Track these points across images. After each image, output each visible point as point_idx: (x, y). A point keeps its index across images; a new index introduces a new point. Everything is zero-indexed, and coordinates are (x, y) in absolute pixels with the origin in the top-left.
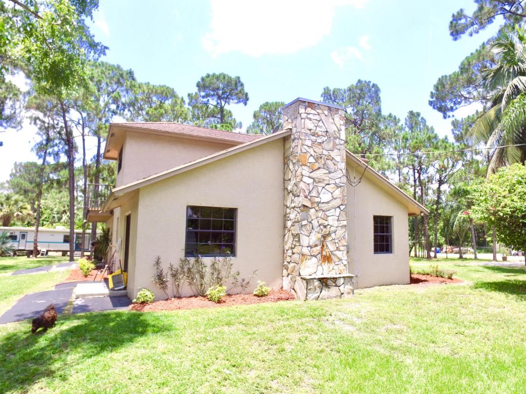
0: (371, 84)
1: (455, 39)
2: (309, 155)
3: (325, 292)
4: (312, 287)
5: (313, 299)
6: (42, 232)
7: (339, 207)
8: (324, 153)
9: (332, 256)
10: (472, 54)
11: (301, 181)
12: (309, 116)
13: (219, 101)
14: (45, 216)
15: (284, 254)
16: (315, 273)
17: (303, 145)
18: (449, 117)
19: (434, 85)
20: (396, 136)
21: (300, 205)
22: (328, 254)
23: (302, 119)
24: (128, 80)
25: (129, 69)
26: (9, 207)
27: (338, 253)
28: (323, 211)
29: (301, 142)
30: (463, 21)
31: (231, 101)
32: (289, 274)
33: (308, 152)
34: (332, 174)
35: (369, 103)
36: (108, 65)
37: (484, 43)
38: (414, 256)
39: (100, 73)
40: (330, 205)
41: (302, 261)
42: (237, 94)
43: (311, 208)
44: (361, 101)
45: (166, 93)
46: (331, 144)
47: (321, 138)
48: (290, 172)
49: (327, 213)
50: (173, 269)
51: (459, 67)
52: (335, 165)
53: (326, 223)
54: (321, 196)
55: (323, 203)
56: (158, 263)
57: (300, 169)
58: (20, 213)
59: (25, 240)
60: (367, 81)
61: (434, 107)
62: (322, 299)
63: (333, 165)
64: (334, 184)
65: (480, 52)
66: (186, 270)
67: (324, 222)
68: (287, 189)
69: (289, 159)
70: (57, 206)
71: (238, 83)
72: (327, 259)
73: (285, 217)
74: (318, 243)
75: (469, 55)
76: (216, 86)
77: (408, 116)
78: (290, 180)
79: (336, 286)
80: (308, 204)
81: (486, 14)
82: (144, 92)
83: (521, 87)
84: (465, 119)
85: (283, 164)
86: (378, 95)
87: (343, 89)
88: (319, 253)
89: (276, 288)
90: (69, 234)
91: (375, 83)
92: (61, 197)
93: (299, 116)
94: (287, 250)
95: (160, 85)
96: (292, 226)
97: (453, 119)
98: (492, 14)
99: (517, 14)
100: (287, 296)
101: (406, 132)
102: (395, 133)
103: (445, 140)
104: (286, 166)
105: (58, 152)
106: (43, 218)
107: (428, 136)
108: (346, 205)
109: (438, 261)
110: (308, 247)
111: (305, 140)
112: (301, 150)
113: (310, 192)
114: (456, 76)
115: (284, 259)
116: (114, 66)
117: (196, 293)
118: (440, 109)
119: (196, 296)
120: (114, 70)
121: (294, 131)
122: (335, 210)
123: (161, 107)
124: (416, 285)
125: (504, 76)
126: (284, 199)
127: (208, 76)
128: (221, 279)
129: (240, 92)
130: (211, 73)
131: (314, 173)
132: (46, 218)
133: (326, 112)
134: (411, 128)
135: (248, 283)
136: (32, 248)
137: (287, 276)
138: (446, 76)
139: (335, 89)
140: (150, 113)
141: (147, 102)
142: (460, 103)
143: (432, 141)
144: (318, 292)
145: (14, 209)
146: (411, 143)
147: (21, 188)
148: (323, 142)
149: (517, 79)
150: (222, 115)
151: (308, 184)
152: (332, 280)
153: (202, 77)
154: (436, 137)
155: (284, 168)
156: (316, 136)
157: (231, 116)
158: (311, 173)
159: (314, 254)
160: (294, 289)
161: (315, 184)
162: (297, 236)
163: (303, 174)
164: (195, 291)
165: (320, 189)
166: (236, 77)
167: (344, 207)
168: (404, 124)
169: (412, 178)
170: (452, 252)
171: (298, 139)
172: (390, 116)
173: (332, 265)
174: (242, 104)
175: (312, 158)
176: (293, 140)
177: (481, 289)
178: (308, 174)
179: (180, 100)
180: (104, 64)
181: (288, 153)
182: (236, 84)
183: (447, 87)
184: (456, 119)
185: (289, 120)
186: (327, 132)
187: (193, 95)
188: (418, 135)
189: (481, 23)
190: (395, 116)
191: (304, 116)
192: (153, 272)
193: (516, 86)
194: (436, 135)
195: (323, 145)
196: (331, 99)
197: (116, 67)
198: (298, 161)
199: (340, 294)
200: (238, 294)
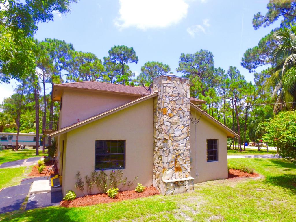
0: (208, 52)
1: (256, 29)
2: (168, 108)
3: (177, 190)
4: (169, 187)
5: (170, 194)
6: (21, 135)
7: (186, 138)
8: (177, 107)
9: (182, 168)
10: (265, 36)
11: (163, 124)
12: (168, 85)
13: (121, 61)
14: (24, 124)
15: (153, 165)
16: (171, 178)
17: (164, 102)
18: (253, 71)
19: (244, 54)
20: (222, 81)
21: (162, 139)
22: (179, 166)
23: (164, 87)
24: (70, 50)
25: (70, 43)
26: (2, 121)
27: (185, 166)
28: (176, 141)
29: (163, 101)
30: (260, 19)
31: (128, 61)
32: (156, 178)
33: (167, 107)
34: (182, 119)
35: (207, 63)
36: (58, 41)
37: (272, 30)
38: (232, 148)
39: (53, 46)
40: (180, 137)
41: (164, 172)
42: (132, 57)
43: (169, 140)
44: (202, 62)
45: (91, 58)
46: (181, 101)
47: (175, 98)
48: (157, 118)
49: (178, 142)
50: (88, 178)
51: (258, 44)
52: (183, 113)
53: (178, 148)
54: (175, 132)
55: (176, 136)
56: (78, 175)
57: (163, 117)
58: (8, 124)
59: (11, 140)
60: (206, 50)
61: (244, 67)
62: (175, 194)
63: (182, 113)
64: (183, 125)
65: (270, 35)
66: (95, 178)
67: (177, 148)
68: (155, 128)
69: (157, 110)
70: (31, 119)
71: (132, 51)
72: (178, 169)
73: (154, 144)
74: (173, 160)
75: (264, 37)
76: (119, 53)
77: (229, 69)
78: (157, 122)
79: (184, 185)
80: (167, 138)
81: (273, 15)
82: (78, 57)
83: (293, 61)
84: (262, 72)
85: (153, 112)
86: (212, 58)
87: (192, 54)
88: (174, 166)
89: (149, 186)
90: (35, 136)
91: (210, 51)
92: (33, 113)
93: (162, 85)
94: (155, 164)
95: (87, 53)
96: (158, 150)
97: (255, 73)
98: (277, 15)
99: (291, 15)
100: (155, 192)
101: (228, 79)
102: (222, 80)
103: (250, 84)
104: (155, 114)
105: (29, 91)
106: (23, 125)
107: (240, 81)
108: (190, 137)
109: (246, 153)
110: (167, 163)
111: (166, 99)
112: (163, 106)
113: (169, 130)
114: (257, 49)
115: (153, 168)
116: (61, 41)
117: (102, 191)
118: (247, 68)
119: (101, 193)
120: (61, 44)
121: (159, 94)
122: (183, 140)
123: (88, 65)
124: (231, 179)
125: (284, 53)
126: (154, 133)
127: (115, 47)
128: (116, 182)
129: (133, 56)
130: (117, 46)
131: (171, 119)
132: (25, 125)
133: (178, 82)
134: (231, 76)
135: (132, 184)
136: (15, 145)
137: (155, 179)
138: (251, 49)
139: (187, 54)
140: (82, 69)
141: (80, 62)
142: (258, 64)
143: (243, 85)
144: (172, 190)
145: (6, 122)
146: (231, 85)
147: (10, 109)
148: (176, 100)
149: (291, 55)
150: (123, 70)
151: (167, 126)
152: (181, 182)
153: (112, 48)
154: (245, 82)
155: (154, 115)
156: (172, 96)
157: (129, 69)
158: (169, 119)
159: (171, 167)
160: (158, 187)
161: (171, 126)
162: (160, 156)
163: (164, 120)
164: (101, 190)
165: (174, 128)
166: (131, 48)
167: (189, 138)
168: (227, 73)
169: (232, 105)
170: (254, 146)
171: (162, 99)
172: (219, 69)
173: (181, 173)
174: (134, 63)
175: (170, 110)
176: (159, 99)
177: (269, 184)
178: (167, 120)
179: (99, 61)
180: (56, 40)
181: (156, 106)
182: (131, 52)
183: (251, 55)
184: (256, 73)
185: (157, 87)
186: (179, 94)
187: (107, 58)
188: (235, 80)
189: (271, 20)
190: (222, 69)
191: (165, 85)
192: (76, 180)
193: (291, 60)
194: (245, 81)
195: (177, 102)
196: (185, 60)
197: (63, 42)
198: (162, 112)
199: (186, 190)
200: (126, 190)
